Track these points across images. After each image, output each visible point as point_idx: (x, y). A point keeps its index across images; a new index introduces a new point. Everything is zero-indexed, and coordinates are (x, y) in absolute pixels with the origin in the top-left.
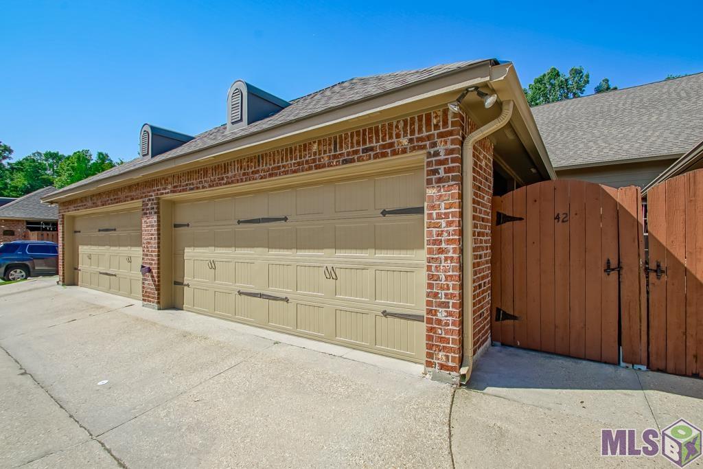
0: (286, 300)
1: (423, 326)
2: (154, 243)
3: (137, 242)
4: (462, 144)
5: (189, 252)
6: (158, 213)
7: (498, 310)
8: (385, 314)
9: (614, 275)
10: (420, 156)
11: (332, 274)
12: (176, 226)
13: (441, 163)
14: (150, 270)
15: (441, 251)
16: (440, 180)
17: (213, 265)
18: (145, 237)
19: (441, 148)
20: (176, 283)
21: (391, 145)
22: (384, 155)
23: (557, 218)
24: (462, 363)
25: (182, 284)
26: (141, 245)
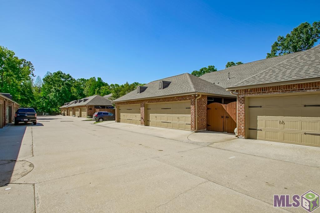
0: (171, 123)
1: (190, 126)
2: (144, 113)
3: (139, 113)
4: (195, 99)
5: (150, 115)
6: (144, 107)
7: (207, 124)
8: (186, 124)
9: (223, 118)
10: (190, 101)
11: (178, 118)
12: (148, 109)
13: (193, 102)
14: (143, 118)
15: (193, 114)
16: (192, 104)
17: (156, 117)
18: (141, 112)
19: (192, 100)
20: (148, 121)
21: (186, 99)
22: (185, 100)
23: (215, 109)
24: (195, 129)
25: (149, 121)
26: (140, 113)
